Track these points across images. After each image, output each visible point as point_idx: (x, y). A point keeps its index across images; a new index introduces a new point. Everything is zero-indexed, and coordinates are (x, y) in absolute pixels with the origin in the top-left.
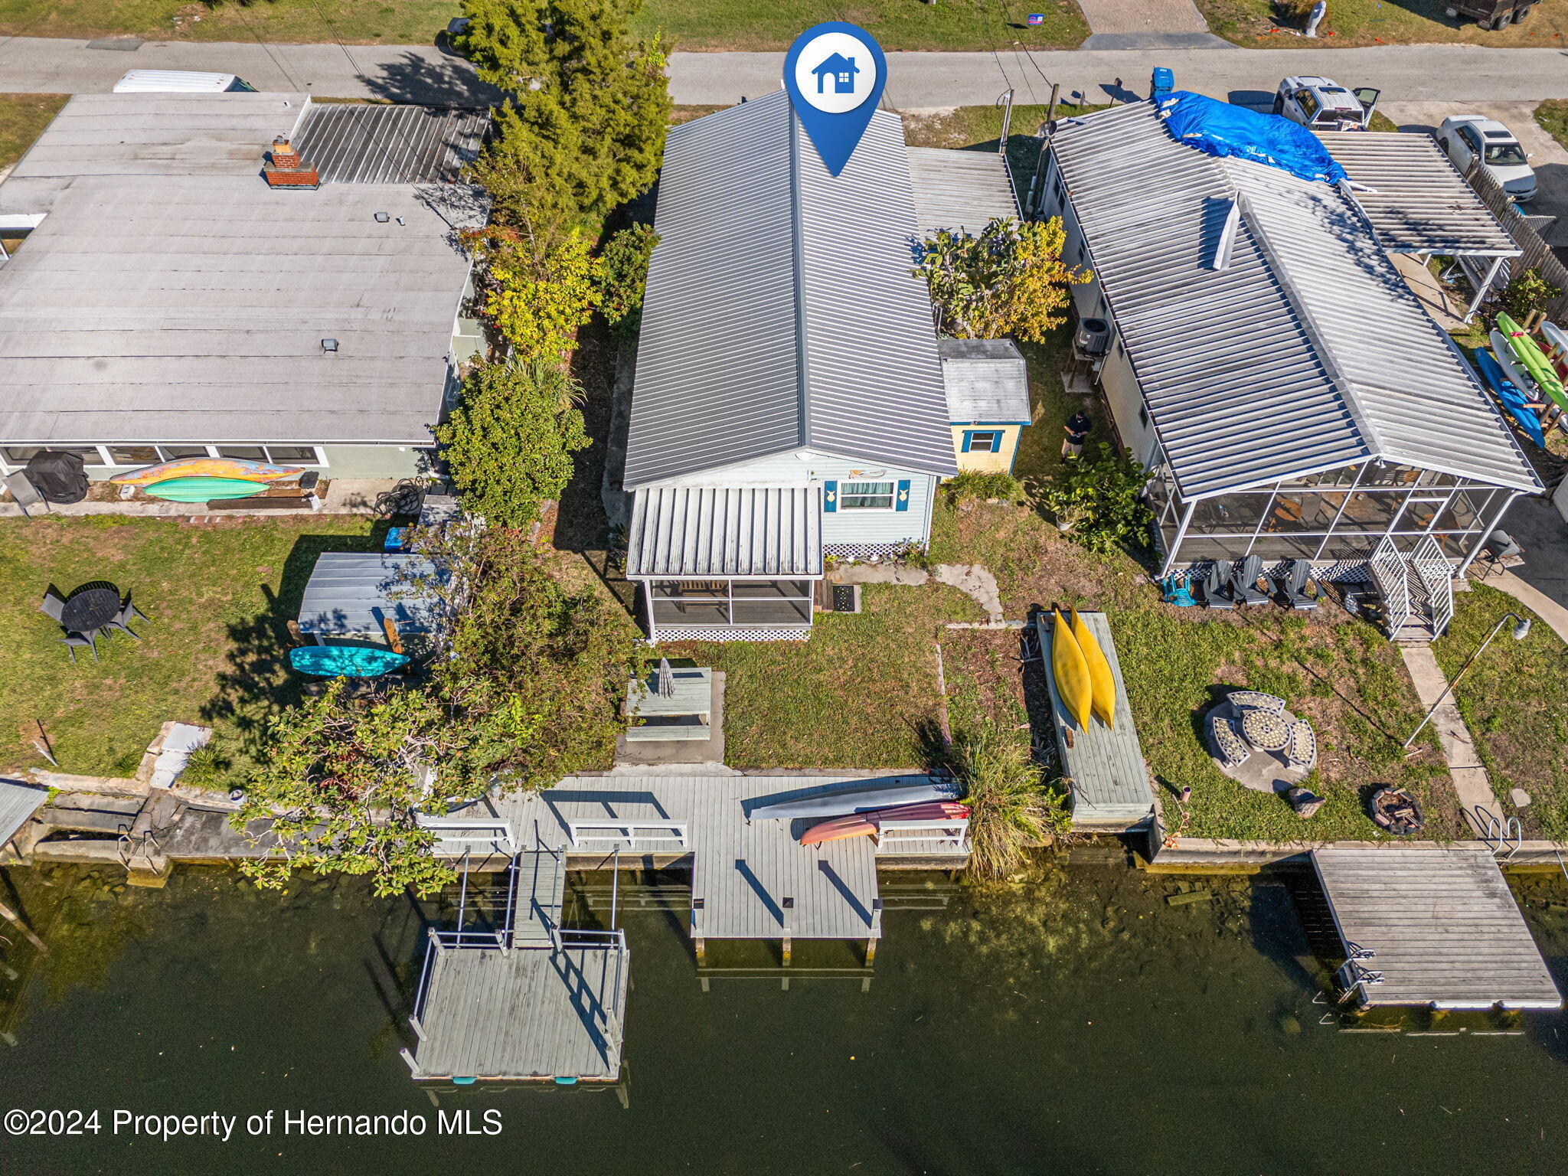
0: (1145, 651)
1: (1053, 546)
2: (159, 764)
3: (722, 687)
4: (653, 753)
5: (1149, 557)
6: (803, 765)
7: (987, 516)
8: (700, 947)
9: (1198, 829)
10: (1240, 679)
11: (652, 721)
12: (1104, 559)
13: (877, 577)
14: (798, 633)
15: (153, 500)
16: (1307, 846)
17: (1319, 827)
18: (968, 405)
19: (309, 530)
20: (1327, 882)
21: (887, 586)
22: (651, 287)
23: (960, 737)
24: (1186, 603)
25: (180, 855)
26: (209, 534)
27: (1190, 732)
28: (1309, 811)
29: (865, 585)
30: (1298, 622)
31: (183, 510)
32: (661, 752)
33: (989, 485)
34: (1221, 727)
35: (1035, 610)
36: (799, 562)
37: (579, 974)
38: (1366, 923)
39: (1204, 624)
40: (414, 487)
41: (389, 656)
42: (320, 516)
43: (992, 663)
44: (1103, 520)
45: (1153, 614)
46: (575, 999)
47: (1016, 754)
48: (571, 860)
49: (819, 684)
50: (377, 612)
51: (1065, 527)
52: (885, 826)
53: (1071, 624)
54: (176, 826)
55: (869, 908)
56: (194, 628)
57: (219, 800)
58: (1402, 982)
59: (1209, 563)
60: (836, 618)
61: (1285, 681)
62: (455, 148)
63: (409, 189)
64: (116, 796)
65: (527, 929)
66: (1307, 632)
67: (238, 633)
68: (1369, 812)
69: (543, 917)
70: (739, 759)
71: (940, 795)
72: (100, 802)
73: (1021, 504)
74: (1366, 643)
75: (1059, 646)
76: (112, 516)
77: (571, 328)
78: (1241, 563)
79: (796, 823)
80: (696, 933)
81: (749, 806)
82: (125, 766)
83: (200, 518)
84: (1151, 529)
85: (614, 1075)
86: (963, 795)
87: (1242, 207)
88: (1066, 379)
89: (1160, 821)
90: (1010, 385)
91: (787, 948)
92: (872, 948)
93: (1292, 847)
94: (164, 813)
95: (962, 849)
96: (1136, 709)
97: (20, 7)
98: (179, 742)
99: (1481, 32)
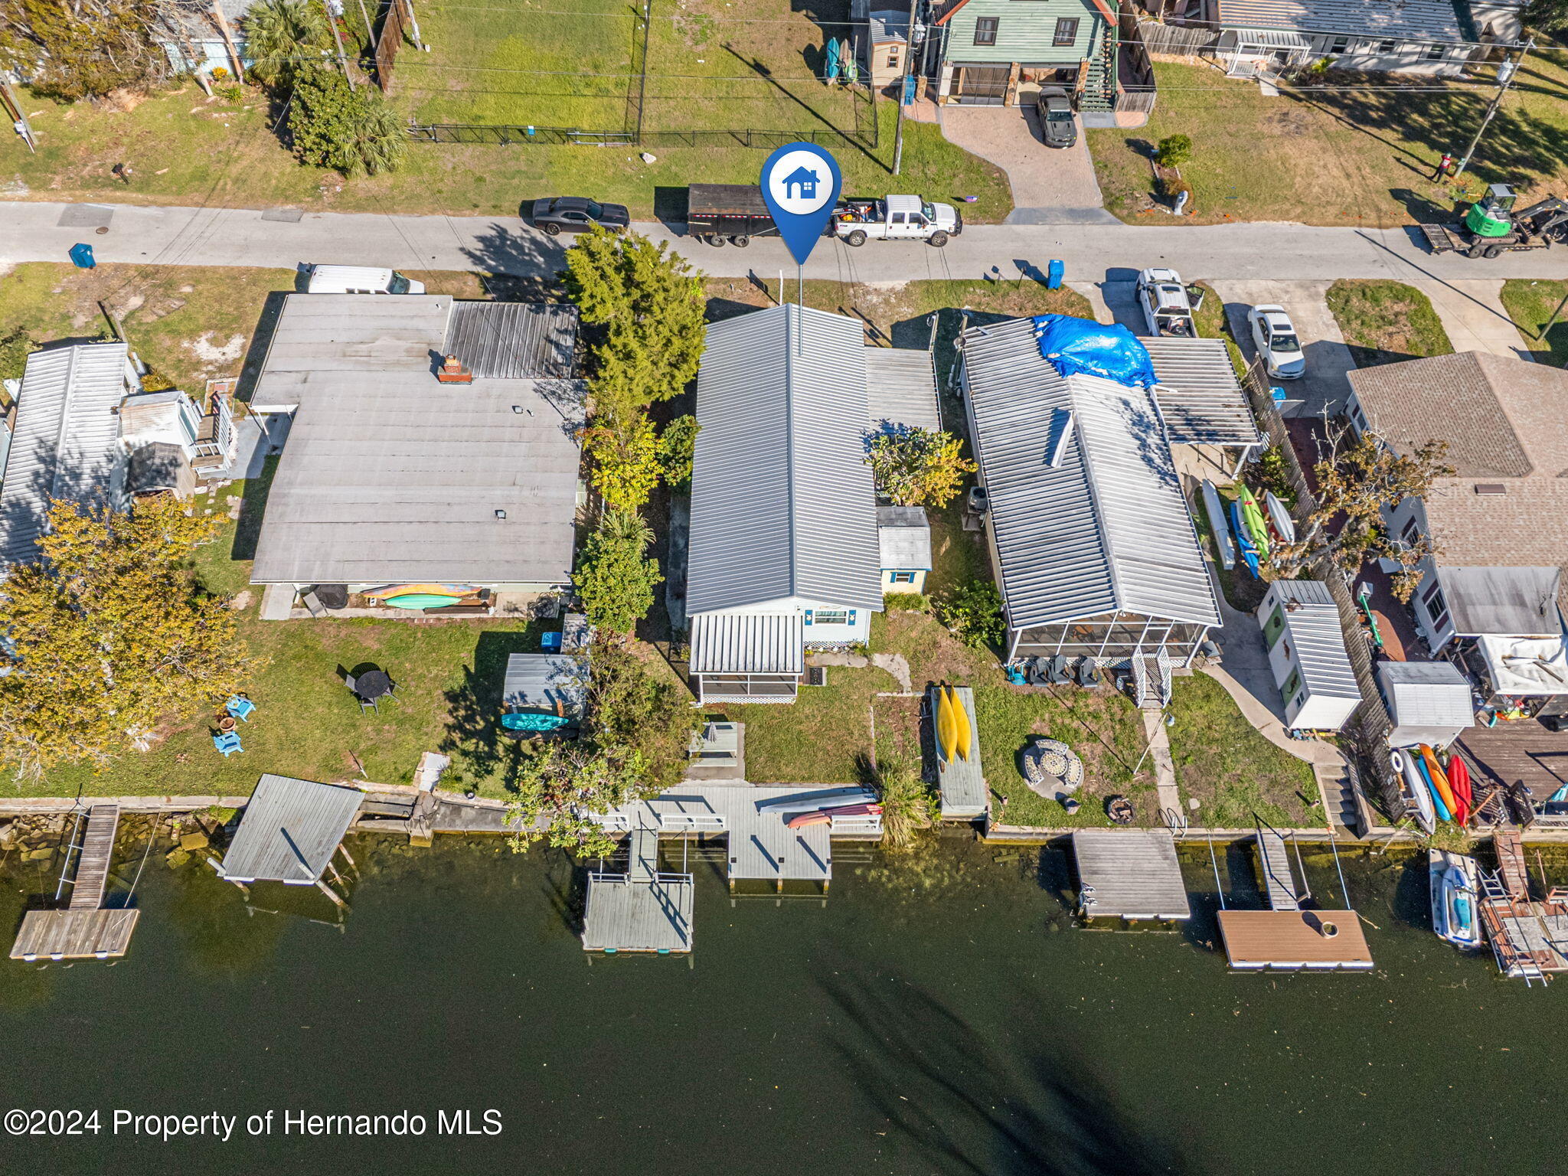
0: (993, 712)
1: (945, 642)
2: (423, 776)
3: (743, 733)
4: (705, 775)
5: (1001, 651)
6: (791, 781)
7: (906, 621)
8: (732, 883)
9: (1010, 819)
10: (1047, 732)
11: (704, 755)
12: (975, 651)
13: (836, 662)
14: (788, 699)
15: (389, 607)
16: (1070, 830)
17: (1078, 820)
18: (894, 557)
19: (488, 628)
20: (1077, 850)
21: (842, 668)
22: (696, 465)
23: (881, 765)
24: (1020, 682)
25: (439, 829)
26: (428, 631)
27: (1013, 763)
28: (1073, 810)
29: (829, 667)
30: (1086, 695)
31: (409, 614)
32: (708, 773)
33: (909, 601)
34: (1029, 761)
35: (931, 685)
36: (790, 665)
37: (666, 896)
38: (1095, 873)
39: (1030, 696)
40: (548, 598)
41: (555, 719)
42: (494, 619)
43: (904, 718)
44: (976, 628)
45: (1001, 689)
46: (665, 909)
47: (911, 776)
48: (661, 834)
49: (801, 731)
50: (547, 692)
51: (953, 630)
52: (835, 818)
53: (950, 696)
54: (435, 812)
55: (825, 863)
56: (429, 693)
57: (460, 798)
58: (1108, 904)
59: (1035, 659)
60: (811, 689)
61: (1072, 733)
62: (557, 345)
63: (530, 383)
64: (399, 795)
65: (637, 871)
66: (1090, 701)
67: (452, 696)
68: (1107, 812)
69: (646, 866)
70: (754, 777)
71: (867, 800)
72: (392, 799)
73: (927, 612)
74: (1124, 710)
75: (942, 710)
76: (366, 618)
77: (645, 492)
78: (1054, 658)
79: (785, 815)
80: (732, 875)
81: (760, 805)
82: (406, 778)
83: (421, 619)
84: (1004, 634)
85: (689, 949)
86: (880, 801)
87: (1075, 420)
88: (964, 520)
89: (990, 816)
90: (920, 544)
91: (780, 884)
92: (827, 884)
93: (1063, 831)
94: (427, 805)
95: (878, 830)
96: (983, 748)
97: (202, 176)
98: (432, 764)
99: (1307, 210)
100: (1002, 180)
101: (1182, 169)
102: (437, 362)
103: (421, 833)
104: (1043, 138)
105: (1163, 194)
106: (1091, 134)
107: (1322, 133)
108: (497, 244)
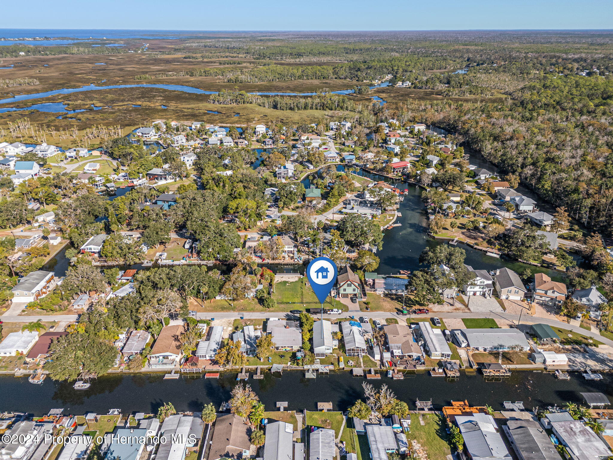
0: (345, 358)
1: (340, 352)
6: (325, 364)
7: (336, 351)
8: (319, 372)
10: (350, 360)
11: (316, 362)
12: (343, 353)
14: (324, 358)
18: (334, 344)
21: (329, 355)
22: (313, 336)
23: (334, 363)
25: (291, 369)
26: (287, 352)
31: (285, 351)
32: (316, 364)
33: (336, 349)
34: (348, 362)
35: (339, 356)
36: (324, 353)
37: (313, 374)
38: (355, 372)
40: (300, 348)
43: (336, 359)
44: (343, 351)
47: (337, 364)
48: (312, 369)
52: (329, 367)
54: (290, 367)
55: (328, 371)
56: (288, 357)
57: (292, 366)
58: (356, 374)
59: (349, 353)
60: (326, 357)
62: (297, 325)
63: (295, 328)
64: (286, 366)
67: (291, 357)
68: (356, 367)
69: (311, 371)
70: (321, 364)
71: (332, 365)
73: (338, 350)
74: (358, 358)
75: (340, 358)
76: (281, 351)
77: (308, 338)
79: (324, 367)
81: (322, 366)
82: (287, 364)
85: (316, 378)
86: (334, 366)
87: (353, 330)
88: (342, 340)
89: (345, 367)
90: (337, 343)
91: (324, 372)
92: (329, 373)
93: (352, 368)
95: (333, 368)
96: (344, 361)
97: (252, 309)
98: (289, 363)
99: (385, 310)
100: (348, 307)
101: (370, 306)
102: (285, 327)
103: (289, 369)
104: (352, 302)
105: (367, 308)
106: (359, 302)
107: (388, 301)
108: (287, 315)
